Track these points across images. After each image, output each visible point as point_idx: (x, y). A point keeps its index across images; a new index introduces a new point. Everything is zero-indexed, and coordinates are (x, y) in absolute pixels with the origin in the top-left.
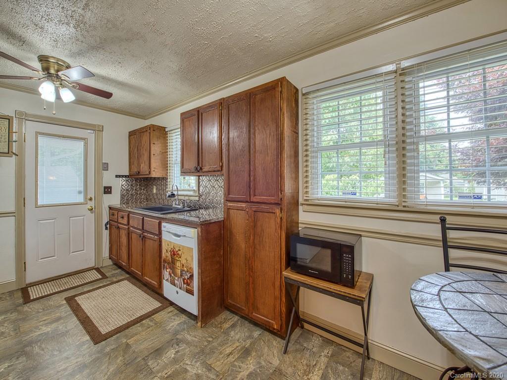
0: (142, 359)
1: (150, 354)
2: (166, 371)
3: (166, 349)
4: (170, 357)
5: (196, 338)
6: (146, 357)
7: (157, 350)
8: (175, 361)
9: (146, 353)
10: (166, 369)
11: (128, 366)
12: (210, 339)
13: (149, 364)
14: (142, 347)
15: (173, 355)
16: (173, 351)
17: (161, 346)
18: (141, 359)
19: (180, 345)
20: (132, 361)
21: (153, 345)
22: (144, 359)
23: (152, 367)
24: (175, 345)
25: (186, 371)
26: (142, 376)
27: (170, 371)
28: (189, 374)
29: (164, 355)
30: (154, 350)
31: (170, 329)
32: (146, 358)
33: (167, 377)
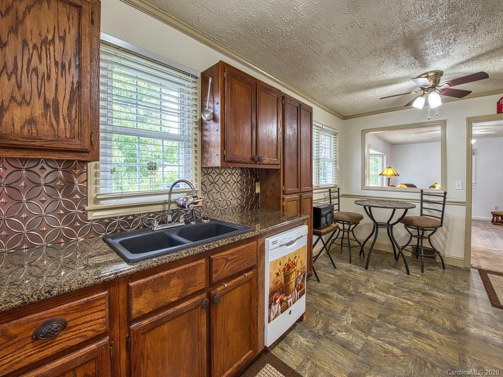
0: (358, 355)
1: (351, 351)
2: (360, 335)
3: (339, 340)
4: (346, 335)
5: (319, 321)
6: (354, 353)
7: (343, 346)
8: (347, 330)
9: (351, 355)
10: (358, 335)
11: (372, 364)
12: (318, 312)
13: (360, 348)
14: (345, 361)
15: (343, 333)
16: (339, 334)
17: (337, 345)
18: (359, 357)
19: (331, 330)
20: (365, 363)
21: (339, 352)
22: (358, 354)
23: (362, 345)
24: (333, 334)
25: (352, 323)
26: (373, 349)
27: (359, 332)
28: (354, 320)
29: (347, 339)
30: (344, 349)
31: (313, 343)
32: (356, 352)
33: (364, 332)
